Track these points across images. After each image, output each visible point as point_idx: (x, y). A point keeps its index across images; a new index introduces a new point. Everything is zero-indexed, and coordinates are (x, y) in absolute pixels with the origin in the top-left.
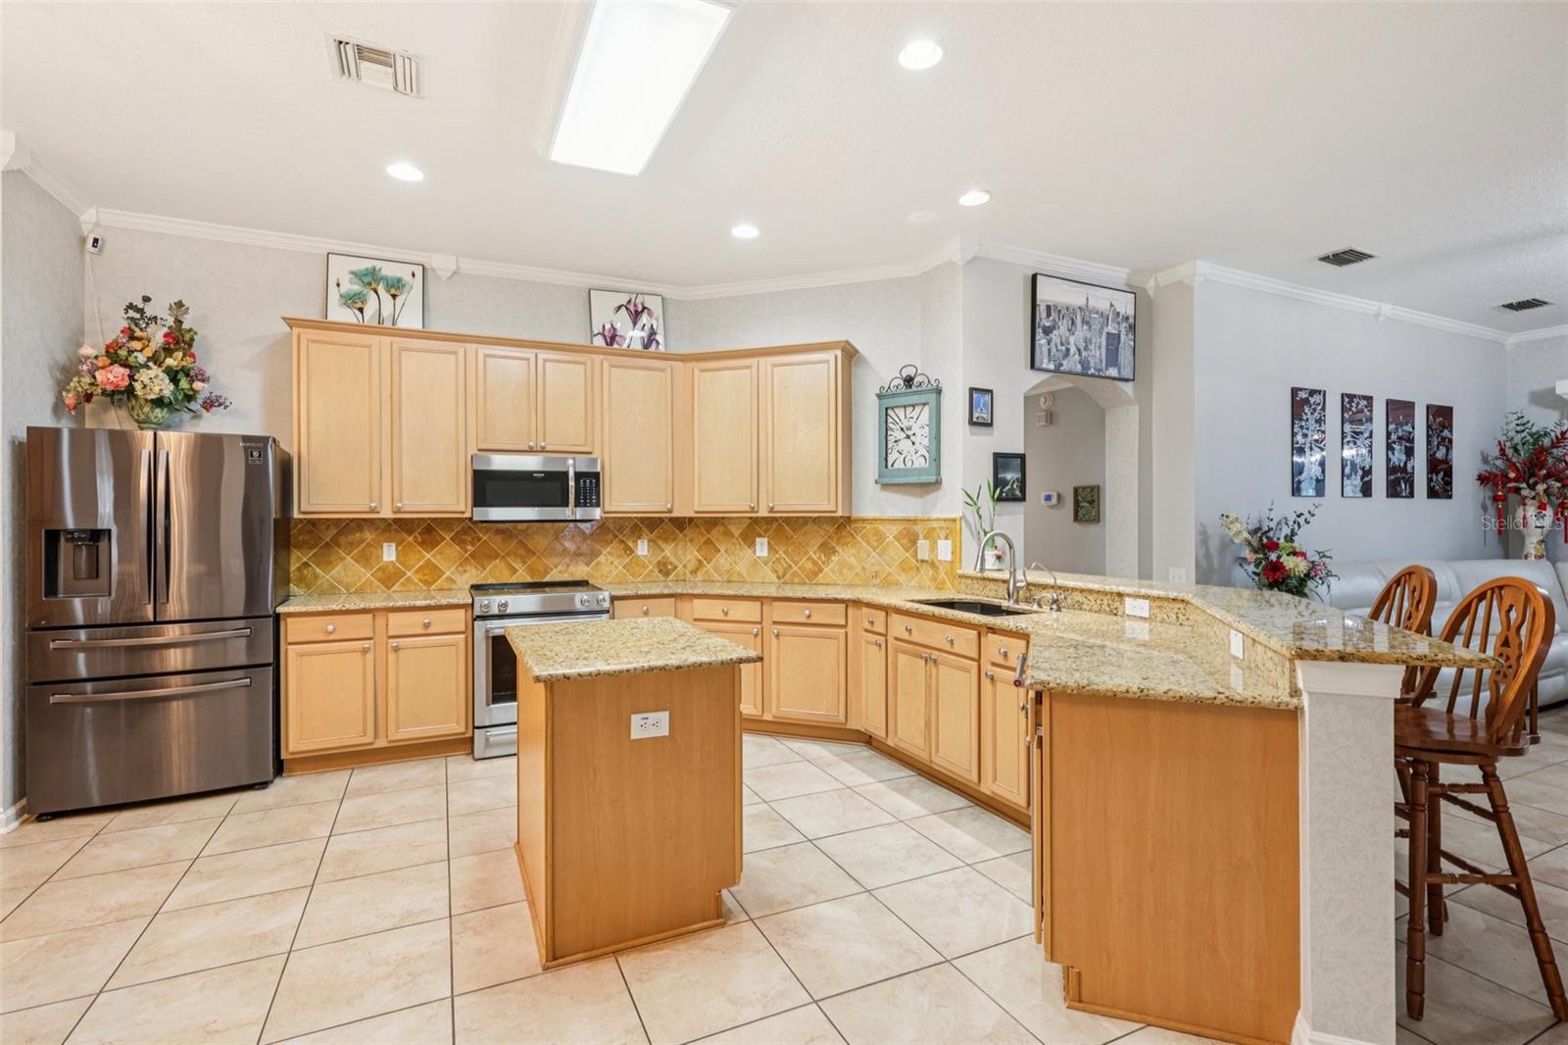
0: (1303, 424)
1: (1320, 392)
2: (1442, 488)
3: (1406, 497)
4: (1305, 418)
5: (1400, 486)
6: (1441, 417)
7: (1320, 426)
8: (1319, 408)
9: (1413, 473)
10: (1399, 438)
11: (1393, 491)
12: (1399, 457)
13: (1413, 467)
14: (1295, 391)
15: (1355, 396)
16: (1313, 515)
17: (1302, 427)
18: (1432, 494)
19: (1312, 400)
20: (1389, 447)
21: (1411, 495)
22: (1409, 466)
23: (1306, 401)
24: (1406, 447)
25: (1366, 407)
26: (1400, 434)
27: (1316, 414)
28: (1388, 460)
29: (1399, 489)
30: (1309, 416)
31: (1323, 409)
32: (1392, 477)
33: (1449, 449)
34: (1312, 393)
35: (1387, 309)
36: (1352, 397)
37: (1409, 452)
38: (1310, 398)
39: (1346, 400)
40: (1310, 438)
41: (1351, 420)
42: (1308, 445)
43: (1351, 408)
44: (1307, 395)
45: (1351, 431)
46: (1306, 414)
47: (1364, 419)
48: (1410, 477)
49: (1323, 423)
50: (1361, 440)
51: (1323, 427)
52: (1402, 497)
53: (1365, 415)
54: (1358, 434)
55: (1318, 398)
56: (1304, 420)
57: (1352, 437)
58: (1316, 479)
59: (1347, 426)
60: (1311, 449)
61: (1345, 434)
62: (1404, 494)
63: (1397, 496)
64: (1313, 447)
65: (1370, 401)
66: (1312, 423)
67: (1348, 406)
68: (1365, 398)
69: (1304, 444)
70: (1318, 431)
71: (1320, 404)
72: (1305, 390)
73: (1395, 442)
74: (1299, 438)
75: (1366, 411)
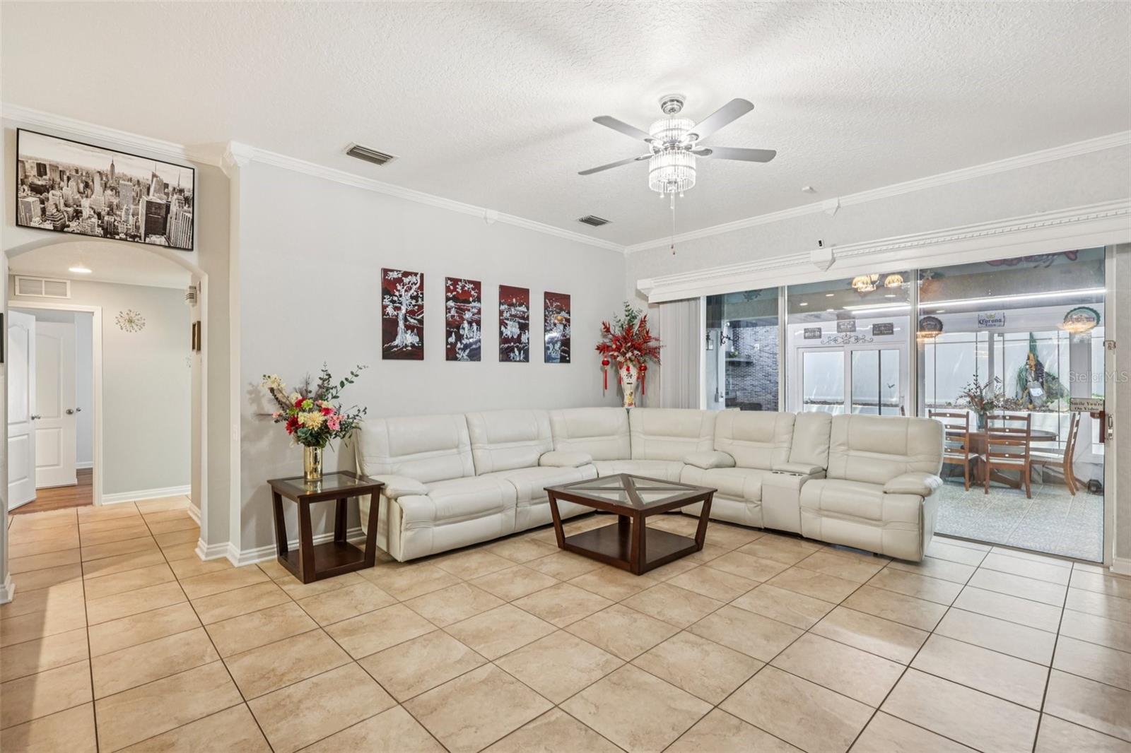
0: (395, 298)
1: (416, 274)
2: (559, 357)
3: (520, 361)
4: (397, 293)
5: (514, 352)
6: (558, 303)
7: (417, 301)
8: (414, 287)
9: (528, 343)
10: (511, 315)
11: (505, 355)
12: (512, 330)
13: (528, 339)
14: (386, 271)
15: (460, 280)
17: (393, 302)
18: (549, 359)
19: (406, 280)
20: (502, 323)
21: (527, 359)
22: (524, 339)
23: (399, 280)
24: (519, 323)
25: (473, 289)
26: (513, 313)
27: (412, 291)
28: (501, 333)
29: (512, 355)
30: (403, 292)
31: (421, 287)
32: (506, 345)
33: (565, 326)
34: (406, 274)
35: (493, 214)
36: (455, 281)
37: (524, 327)
38: (403, 278)
39: (449, 282)
40: (404, 311)
41: (455, 299)
42: (401, 317)
43: (455, 289)
44: (400, 276)
45: (456, 308)
46: (399, 291)
47: (471, 299)
48: (524, 347)
49: (420, 299)
50: (468, 315)
51: (420, 302)
52: (515, 361)
53: (471, 296)
54: (464, 310)
55: (413, 279)
56: (396, 296)
57: (457, 312)
58: (411, 346)
59: (451, 303)
60: (406, 320)
61: (448, 310)
62: (518, 359)
63: (511, 361)
64: (409, 318)
65: (477, 285)
66: (406, 299)
67: (452, 287)
68: (470, 282)
69: (397, 316)
70: (414, 306)
71: (416, 284)
72: (397, 271)
73: (508, 319)
74: (390, 310)
75: (473, 292)
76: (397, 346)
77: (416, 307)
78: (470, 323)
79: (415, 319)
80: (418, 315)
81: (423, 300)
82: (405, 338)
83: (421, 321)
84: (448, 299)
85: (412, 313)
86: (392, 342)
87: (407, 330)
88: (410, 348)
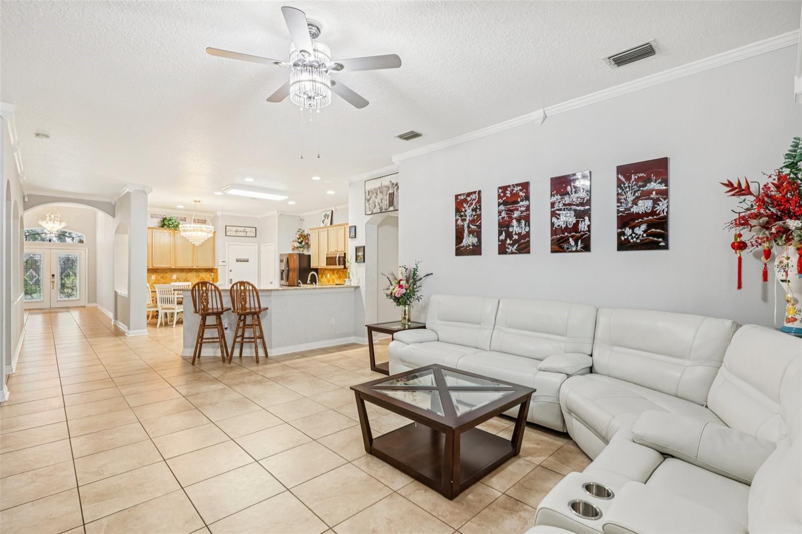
0: (463, 213)
1: (475, 193)
3: (576, 251)
4: (463, 210)
6: (644, 172)
7: (476, 213)
8: (474, 202)
9: (589, 230)
10: (564, 205)
12: (567, 220)
13: (588, 226)
14: (457, 196)
15: (510, 186)
17: (461, 216)
18: (628, 246)
19: (469, 199)
20: (555, 214)
21: (587, 249)
22: (583, 227)
23: (465, 201)
24: (575, 211)
25: (521, 190)
26: (568, 202)
27: (473, 206)
28: (552, 224)
29: (567, 245)
30: (467, 209)
31: (479, 201)
32: (561, 236)
34: (469, 194)
36: (505, 188)
37: (583, 214)
38: (467, 198)
39: (500, 191)
40: (467, 221)
41: (505, 203)
42: (466, 226)
43: (505, 195)
44: (465, 197)
45: (505, 210)
46: (464, 208)
47: (519, 200)
48: (582, 236)
49: (478, 210)
50: (516, 214)
51: (478, 213)
52: (572, 251)
53: (519, 196)
54: (512, 211)
55: (473, 196)
56: (463, 212)
57: (507, 214)
58: (472, 246)
59: (502, 207)
60: (469, 227)
61: (500, 213)
62: (574, 249)
63: (565, 252)
64: (470, 225)
65: (525, 185)
66: (469, 212)
67: (502, 194)
68: (518, 185)
69: (463, 226)
70: (474, 216)
71: (475, 200)
72: (463, 194)
73: (560, 210)
74: (460, 222)
75: (521, 194)
76: (463, 247)
77: (476, 217)
78: (519, 220)
79: (475, 225)
80: (477, 222)
81: (480, 210)
82: (469, 240)
83: (479, 227)
84: (499, 204)
85: (472, 222)
86: (460, 244)
87: (470, 234)
88: (471, 247)
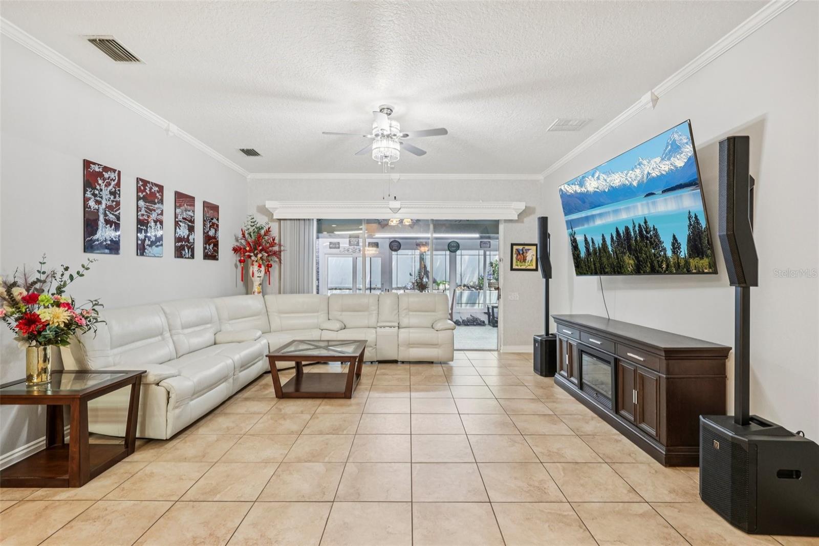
0: (97, 192)
1: (114, 171)
2: (211, 255)
3: (188, 258)
4: (98, 187)
5: (185, 250)
6: (212, 210)
7: (115, 198)
8: (113, 183)
9: (194, 243)
10: (183, 218)
11: (179, 253)
12: (183, 231)
13: (194, 239)
14: (87, 163)
15: (149, 182)
16: (87, 269)
17: (95, 195)
18: (207, 256)
19: (106, 175)
20: (177, 224)
21: (193, 257)
22: (191, 238)
23: (100, 175)
24: (188, 225)
25: (158, 192)
26: (184, 217)
27: (111, 187)
28: (176, 233)
29: (183, 253)
30: (103, 187)
31: (119, 184)
32: (180, 244)
33: (216, 231)
34: (106, 169)
35: (174, 128)
36: (145, 183)
37: (191, 229)
38: (104, 173)
39: (141, 183)
40: (103, 206)
41: (145, 199)
42: (101, 211)
43: (145, 190)
44: (101, 170)
45: (145, 207)
46: (100, 185)
47: (156, 201)
48: (191, 245)
49: (117, 196)
50: (154, 216)
51: (117, 199)
52: (186, 258)
53: (157, 197)
54: (151, 210)
55: (112, 175)
56: (97, 190)
57: (146, 212)
58: (110, 240)
59: (141, 203)
60: (105, 215)
61: (138, 209)
62: (187, 256)
63: (182, 257)
64: (107, 212)
65: (161, 188)
66: (105, 193)
67: (142, 188)
68: (156, 185)
69: (98, 210)
70: (113, 201)
71: (114, 181)
72: (99, 165)
73: (181, 221)
74: (92, 203)
75: (158, 195)
76: (98, 240)
77: (114, 203)
78: (155, 222)
79: (113, 214)
80: (116, 211)
81: (119, 196)
82: (104, 233)
83: (118, 218)
84: (138, 198)
85: (110, 208)
86: (94, 236)
87: (107, 225)
88: (109, 242)
